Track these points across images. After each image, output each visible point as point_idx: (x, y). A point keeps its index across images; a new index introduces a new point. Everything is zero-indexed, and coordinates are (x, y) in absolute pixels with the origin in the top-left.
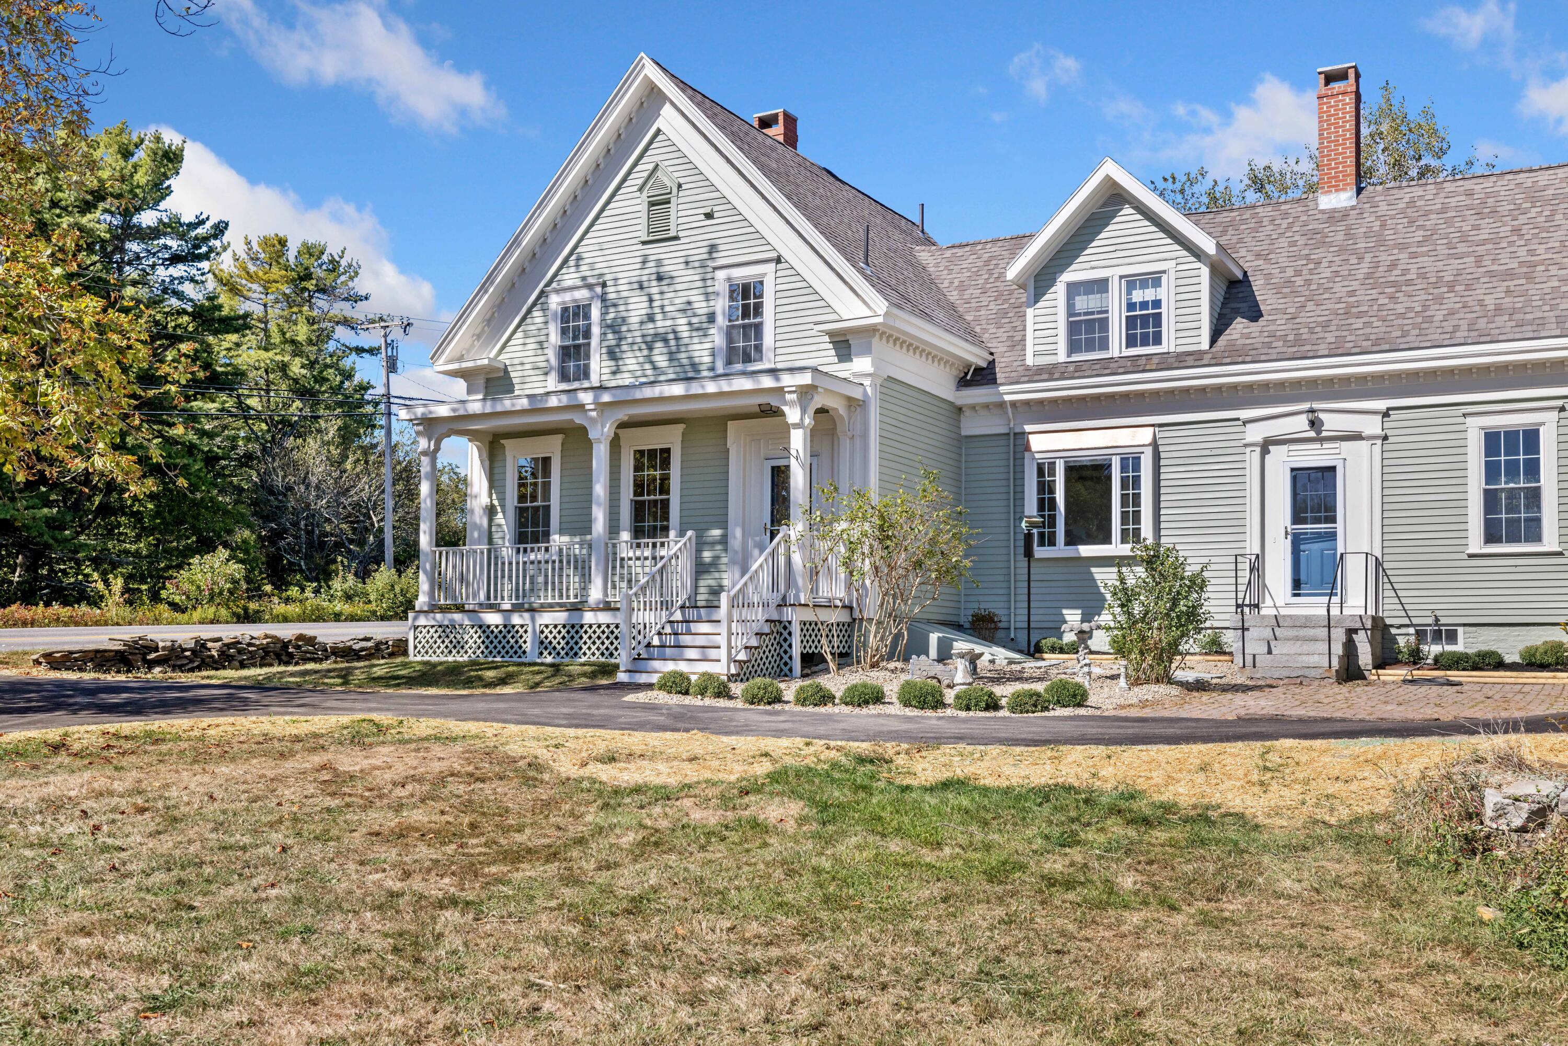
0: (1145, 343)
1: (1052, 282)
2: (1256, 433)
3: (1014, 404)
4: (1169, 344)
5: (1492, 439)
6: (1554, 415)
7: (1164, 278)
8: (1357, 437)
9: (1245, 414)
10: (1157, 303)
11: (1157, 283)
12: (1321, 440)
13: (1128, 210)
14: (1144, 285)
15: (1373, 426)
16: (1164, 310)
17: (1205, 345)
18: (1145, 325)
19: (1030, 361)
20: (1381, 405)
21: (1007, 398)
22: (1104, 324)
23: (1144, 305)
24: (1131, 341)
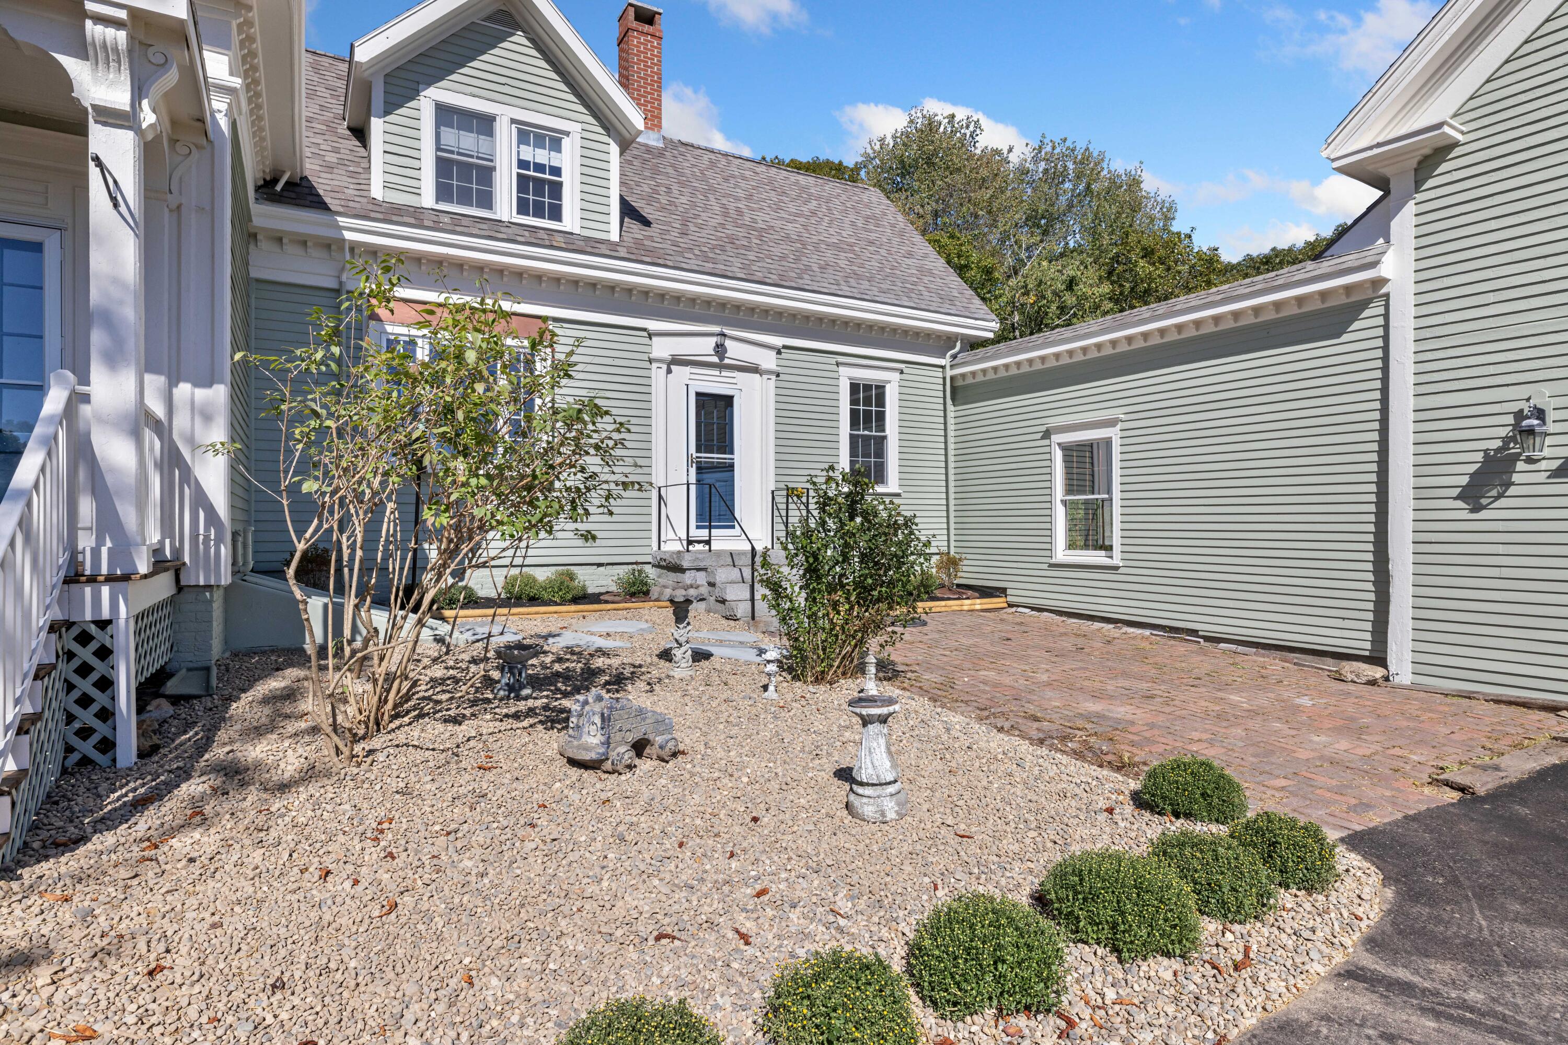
0: (539, 213)
1: (414, 94)
2: (662, 348)
3: (354, 247)
4: (571, 221)
5: (854, 388)
6: (896, 376)
7: (566, 142)
8: (754, 369)
9: (653, 325)
10: (556, 171)
11: (556, 145)
12: (721, 367)
13: (519, 37)
14: (540, 141)
15: (768, 361)
16: (566, 178)
17: (614, 236)
18: (539, 192)
19: (377, 192)
20: (778, 341)
21: (348, 235)
22: (486, 174)
23: (540, 168)
24: (523, 208)
